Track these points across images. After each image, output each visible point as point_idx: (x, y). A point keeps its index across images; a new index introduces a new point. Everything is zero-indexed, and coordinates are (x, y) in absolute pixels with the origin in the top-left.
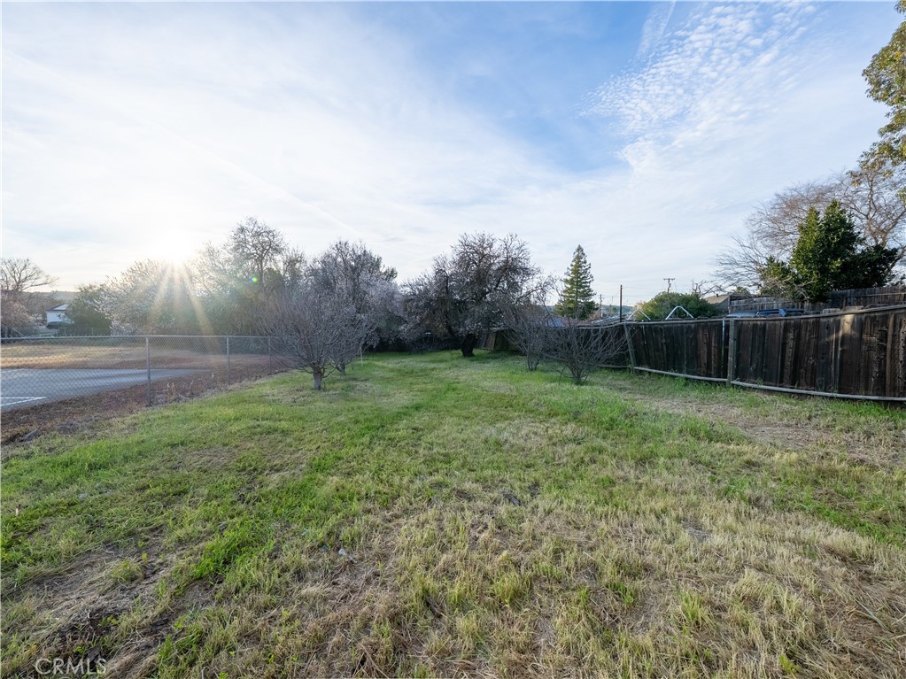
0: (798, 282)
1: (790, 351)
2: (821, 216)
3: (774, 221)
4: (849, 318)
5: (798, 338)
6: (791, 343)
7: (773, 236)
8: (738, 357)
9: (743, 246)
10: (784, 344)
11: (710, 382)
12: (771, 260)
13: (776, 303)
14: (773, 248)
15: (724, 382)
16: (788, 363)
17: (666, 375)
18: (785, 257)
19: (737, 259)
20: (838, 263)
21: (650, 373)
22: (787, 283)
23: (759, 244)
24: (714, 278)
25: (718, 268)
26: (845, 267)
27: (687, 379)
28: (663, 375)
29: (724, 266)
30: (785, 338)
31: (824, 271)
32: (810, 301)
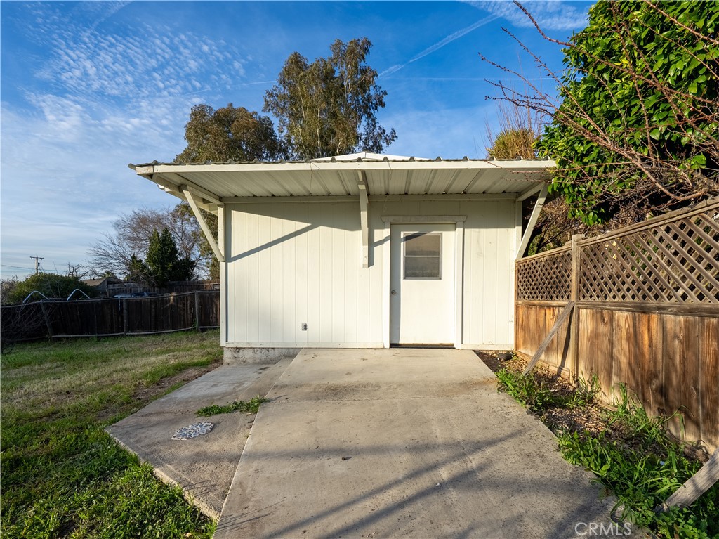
0: (151, 274)
1: (153, 314)
2: (160, 235)
3: (134, 229)
4: (172, 297)
5: (156, 307)
6: (153, 310)
7: (134, 239)
8: (129, 319)
9: (114, 244)
10: (150, 311)
11: (114, 336)
12: (134, 258)
13: (139, 288)
14: (133, 248)
15: (122, 335)
16: (153, 320)
17: (82, 338)
18: (142, 256)
19: (110, 252)
20: (170, 265)
21: (68, 338)
22: (145, 274)
23: (125, 244)
24: (93, 265)
25: (96, 258)
26: (173, 267)
27: (98, 337)
28: (79, 337)
29: (101, 257)
30: (151, 307)
31: (164, 269)
32: (158, 287)
